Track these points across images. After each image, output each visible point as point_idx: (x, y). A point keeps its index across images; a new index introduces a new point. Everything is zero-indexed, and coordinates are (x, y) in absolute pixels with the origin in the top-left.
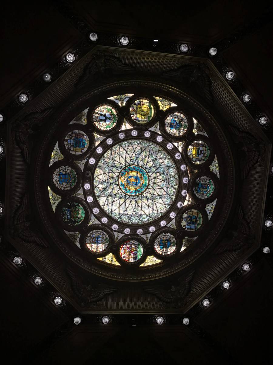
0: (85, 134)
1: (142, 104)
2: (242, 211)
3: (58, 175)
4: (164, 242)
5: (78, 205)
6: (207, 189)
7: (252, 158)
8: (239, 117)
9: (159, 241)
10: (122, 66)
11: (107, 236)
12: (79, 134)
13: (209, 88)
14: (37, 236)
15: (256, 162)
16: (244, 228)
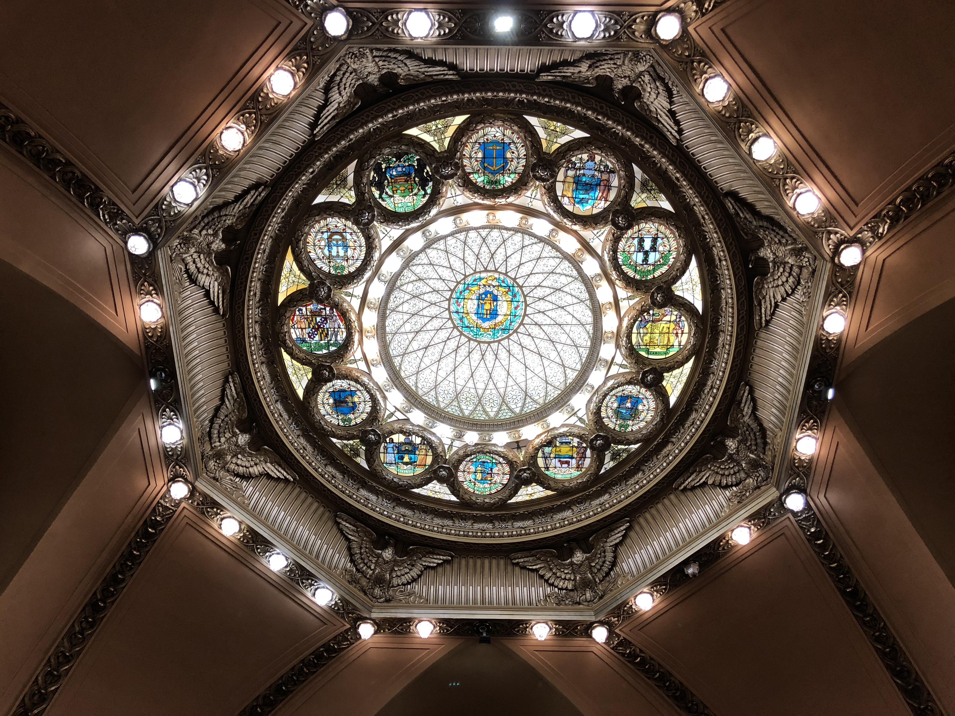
0: (608, 203)
1: (677, 333)
2: (440, 562)
3: (503, 140)
5: (426, 193)
7: (558, 574)
9: (349, 388)
10: (772, 299)
11: (352, 269)
12: (609, 190)
13: (713, 484)
14: (341, 105)
15: (552, 585)
16: (403, 573)
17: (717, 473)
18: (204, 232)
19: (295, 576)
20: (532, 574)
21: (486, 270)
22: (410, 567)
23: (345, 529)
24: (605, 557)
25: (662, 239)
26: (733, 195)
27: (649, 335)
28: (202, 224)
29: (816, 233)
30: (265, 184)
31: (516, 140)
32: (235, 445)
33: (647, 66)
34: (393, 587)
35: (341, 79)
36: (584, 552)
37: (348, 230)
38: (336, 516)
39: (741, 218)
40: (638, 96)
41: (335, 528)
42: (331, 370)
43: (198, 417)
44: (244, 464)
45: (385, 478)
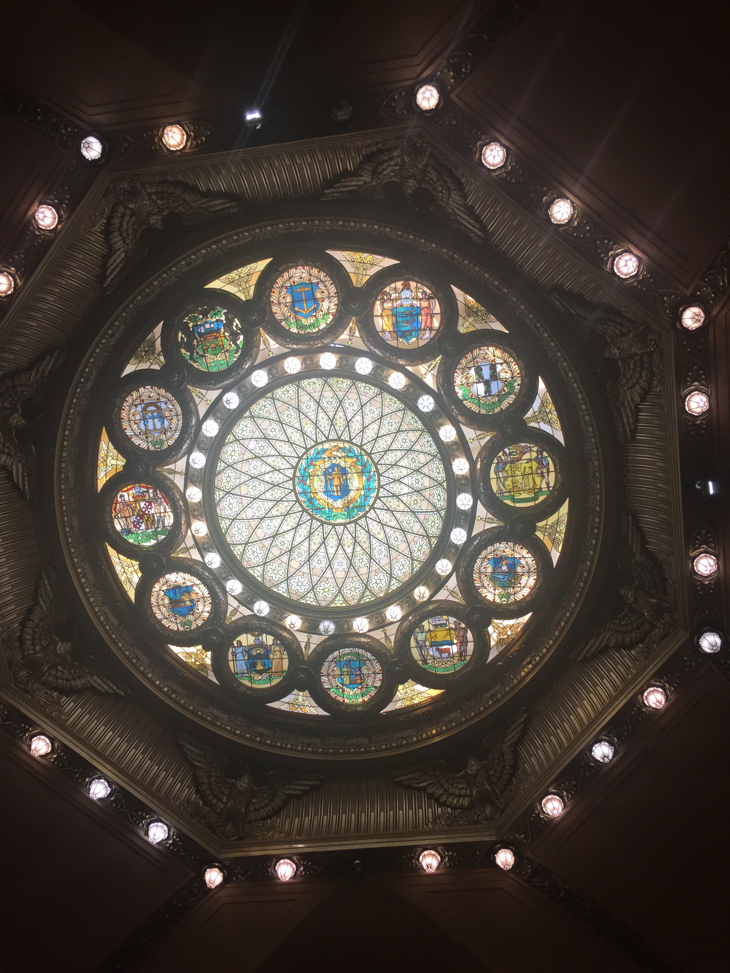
0: (434, 333)
1: (542, 473)
3: (310, 280)
4: (185, 598)
5: (238, 348)
6: (350, 684)
7: (451, 791)
8: (552, 738)
9: (184, 583)
11: (171, 442)
12: (432, 317)
13: (616, 645)
14: (128, 255)
15: (444, 804)
16: (262, 804)
17: (618, 631)
19: (122, 807)
21: (328, 440)
22: (270, 797)
23: (189, 753)
24: (504, 760)
25: (502, 364)
31: (324, 279)
32: (54, 655)
34: (250, 822)
35: (121, 223)
36: (480, 759)
37: (163, 399)
38: (178, 738)
39: (575, 316)
41: (177, 753)
42: (159, 560)
43: (4, 617)
44: (64, 677)
45: (238, 692)
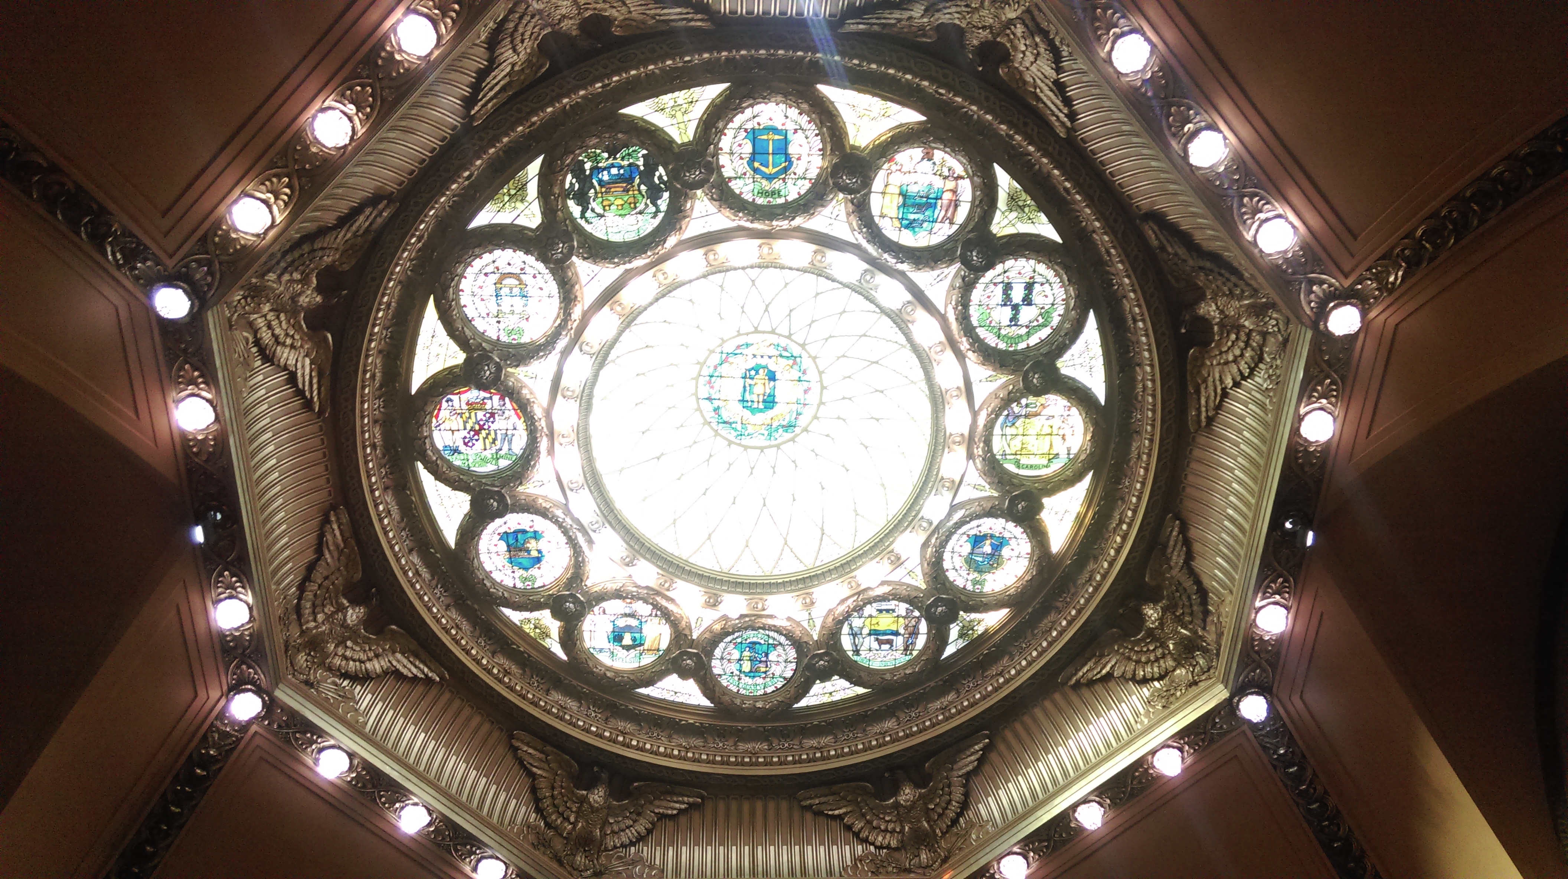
0: (955, 228)
1: (1065, 435)
2: (683, 806)
3: (784, 124)
4: (531, 546)
5: (658, 211)
7: (875, 823)
9: (531, 527)
10: (1218, 383)
11: (537, 336)
12: (956, 206)
13: (1123, 676)
14: (517, 68)
15: (865, 841)
16: (623, 826)
17: (1129, 659)
18: (286, 277)
19: (443, 839)
20: (834, 823)
21: (756, 331)
22: (634, 816)
23: (527, 757)
24: (950, 794)
25: (1042, 284)
26: (1157, 218)
27: (1020, 438)
28: (283, 264)
29: (1289, 283)
30: (389, 198)
31: (806, 126)
32: (342, 626)
33: (1019, 12)
34: (606, 850)
35: (516, 27)
36: (917, 786)
37: (529, 271)
38: (511, 737)
39: (1169, 254)
40: (1005, 57)
41: (509, 756)
42: (501, 499)
43: (278, 583)
44: (356, 657)
45: (593, 673)
